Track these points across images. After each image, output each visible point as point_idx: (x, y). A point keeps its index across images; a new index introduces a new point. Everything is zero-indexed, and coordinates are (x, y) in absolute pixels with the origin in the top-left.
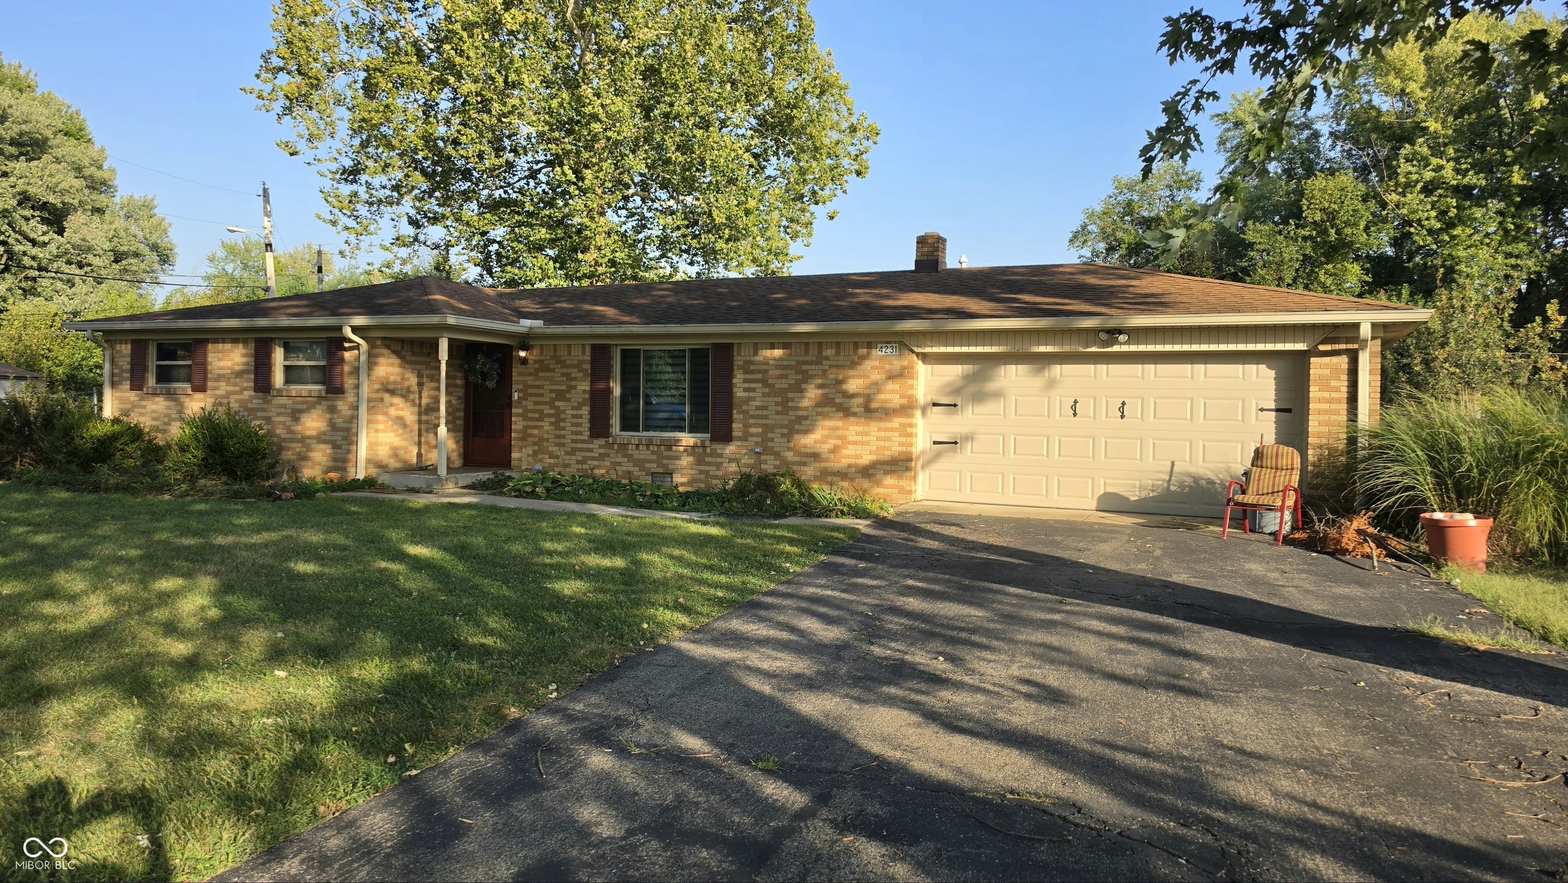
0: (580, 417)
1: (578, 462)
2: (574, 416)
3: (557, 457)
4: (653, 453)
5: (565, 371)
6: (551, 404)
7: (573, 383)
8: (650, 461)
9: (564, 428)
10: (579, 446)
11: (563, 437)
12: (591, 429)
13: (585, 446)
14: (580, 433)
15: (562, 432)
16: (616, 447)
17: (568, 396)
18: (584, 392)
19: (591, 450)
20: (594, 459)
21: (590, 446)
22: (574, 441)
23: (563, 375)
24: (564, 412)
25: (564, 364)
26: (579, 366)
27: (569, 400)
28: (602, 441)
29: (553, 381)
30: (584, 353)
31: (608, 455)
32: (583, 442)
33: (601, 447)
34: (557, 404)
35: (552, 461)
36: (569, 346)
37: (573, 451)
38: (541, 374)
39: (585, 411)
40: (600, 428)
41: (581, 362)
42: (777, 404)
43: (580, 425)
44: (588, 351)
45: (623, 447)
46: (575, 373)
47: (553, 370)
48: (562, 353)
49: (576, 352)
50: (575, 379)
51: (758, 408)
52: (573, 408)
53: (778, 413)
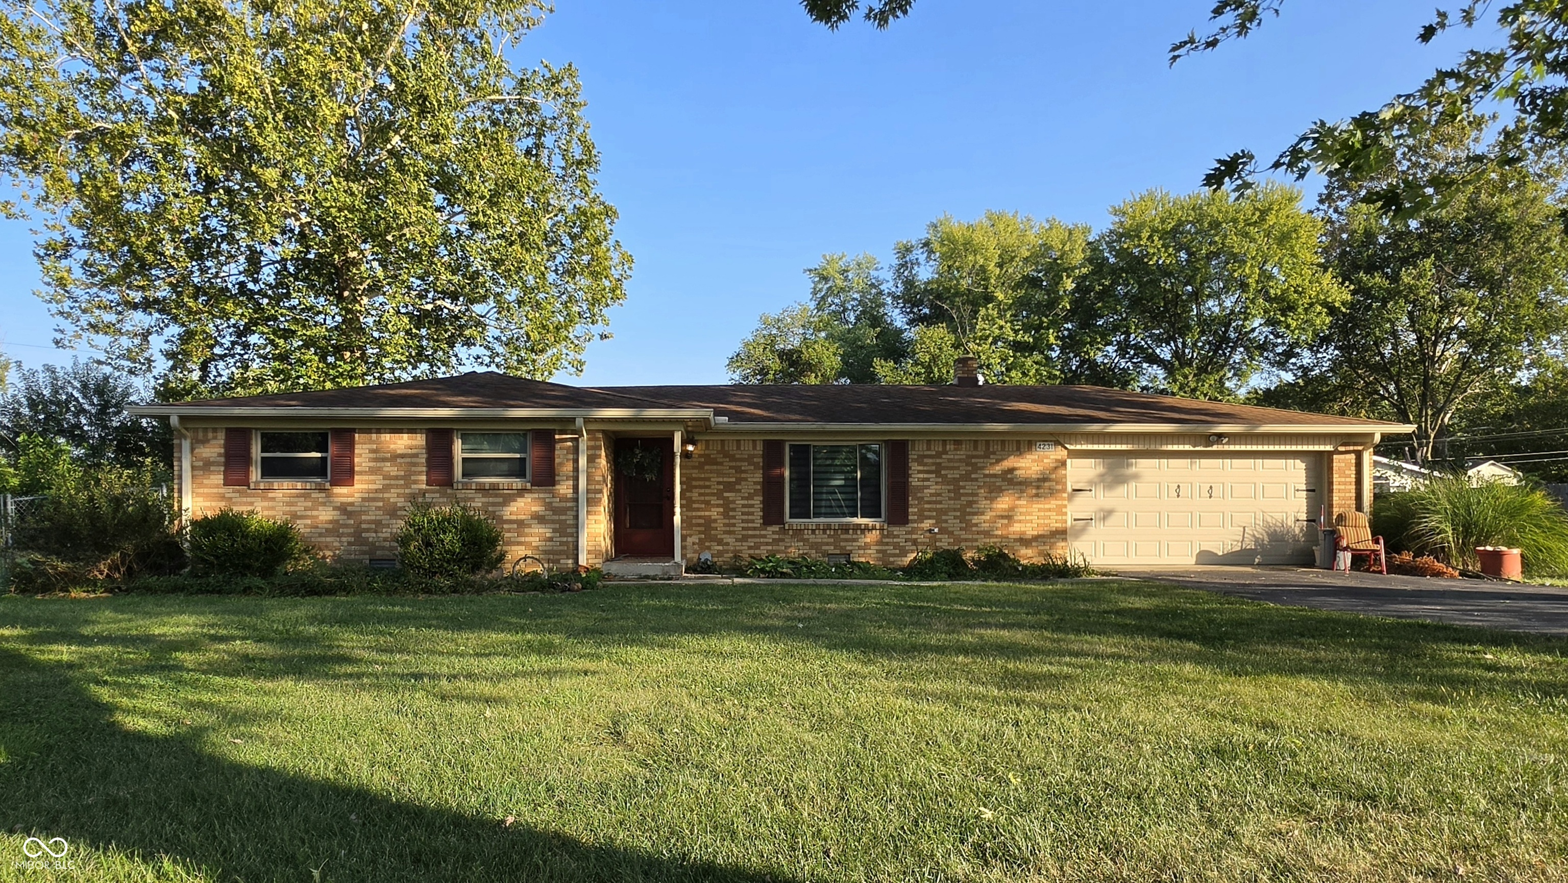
0: (752, 506)
1: (750, 548)
2: (744, 506)
3: (728, 544)
4: (829, 536)
5: (734, 464)
6: (719, 495)
7: (743, 475)
8: (827, 544)
9: (734, 517)
10: (750, 532)
11: (734, 525)
12: (763, 517)
13: (758, 533)
14: (753, 521)
15: (732, 521)
16: (791, 532)
17: (737, 487)
18: (755, 483)
19: (764, 536)
20: (767, 544)
21: (763, 532)
22: (744, 529)
23: (731, 468)
24: (734, 502)
25: (732, 458)
26: (750, 460)
27: (739, 491)
28: (776, 528)
29: (719, 474)
30: (754, 448)
31: (783, 540)
32: (755, 529)
33: (774, 533)
34: (726, 494)
35: (721, 548)
36: (739, 441)
37: (745, 538)
38: (706, 467)
39: (757, 501)
40: (772, 515)
41: (751, 457)
42: (949, 491)
43: (752, 514)
44: (760, 447)
45: (798, 533)
46: (744, 466)
47: (721, 464)
48: (731, 448)
49: (747, 449)
50: (745, 472)
51: (932, 495)
52: (743, 498)
53: (950, 499)
